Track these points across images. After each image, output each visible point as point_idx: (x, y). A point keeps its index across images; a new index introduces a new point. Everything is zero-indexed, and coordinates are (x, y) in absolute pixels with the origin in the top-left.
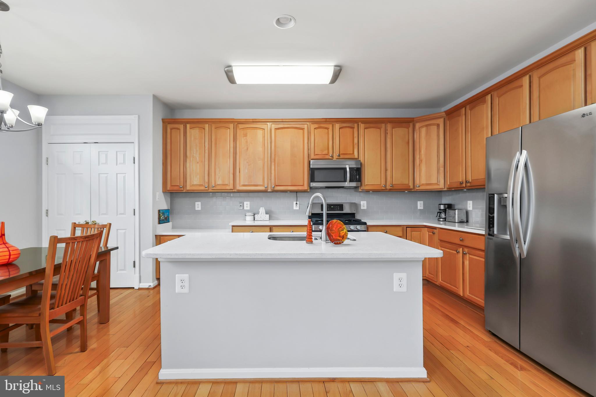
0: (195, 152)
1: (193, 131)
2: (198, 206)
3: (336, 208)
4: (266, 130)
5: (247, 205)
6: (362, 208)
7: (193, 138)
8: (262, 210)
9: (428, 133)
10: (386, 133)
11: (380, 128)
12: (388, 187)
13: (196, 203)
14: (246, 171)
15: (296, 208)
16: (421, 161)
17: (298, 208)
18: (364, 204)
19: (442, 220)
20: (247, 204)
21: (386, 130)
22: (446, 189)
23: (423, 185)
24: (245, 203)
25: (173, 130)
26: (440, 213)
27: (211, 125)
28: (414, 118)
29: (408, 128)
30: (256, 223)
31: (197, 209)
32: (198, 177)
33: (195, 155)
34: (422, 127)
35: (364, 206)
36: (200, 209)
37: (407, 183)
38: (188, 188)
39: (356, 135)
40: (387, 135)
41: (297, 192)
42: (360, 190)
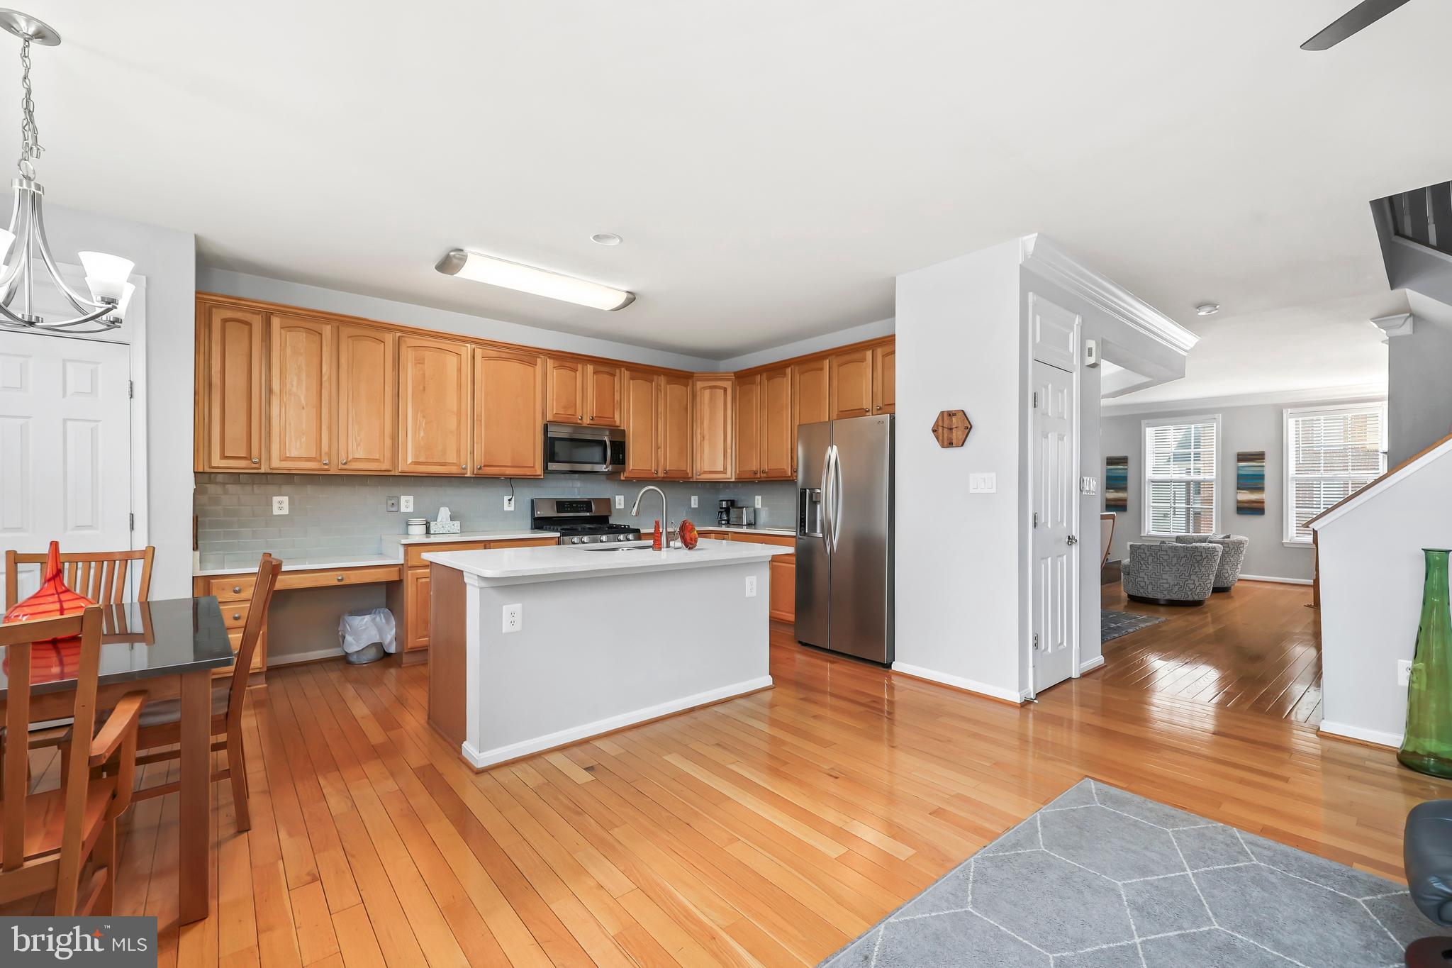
0: (295, 383)
1: (290, 336)
2: (281, 505)
3: (580, 507)
4: (464, 356)
5: (407, 503)
6: (618, 507)
7: (289, 351)
8: (444, 513)
9: (712, 399)
10: (658, 389)
11: (651, 381)
12: (661, 474)
13: (276, 499)
14: (422, 434)
15: (508, 507)
16: (703, 438)
17: (512, 508)
18: (620, 500)
19: (723, 522)
20: (407, 501)
21: (658, 386)
22: (733, 480)
23: (705, 472)
24: (403, 498)
25: (227, 324)
26: (722, 512)
27: (338, 327)
28: (693, 373)
29: (687, 386)
30: (433, 539)
31: (276, 511)
32: (304, 440)
33: (294, 389)
34: (705, 388)
35: (620, 504)
36: (286, 511)
37: (685, 469)
38: (276, 463)
39: (617, 387)
40: (659, 393)
41: (511, 478)
42: (623, 478)
